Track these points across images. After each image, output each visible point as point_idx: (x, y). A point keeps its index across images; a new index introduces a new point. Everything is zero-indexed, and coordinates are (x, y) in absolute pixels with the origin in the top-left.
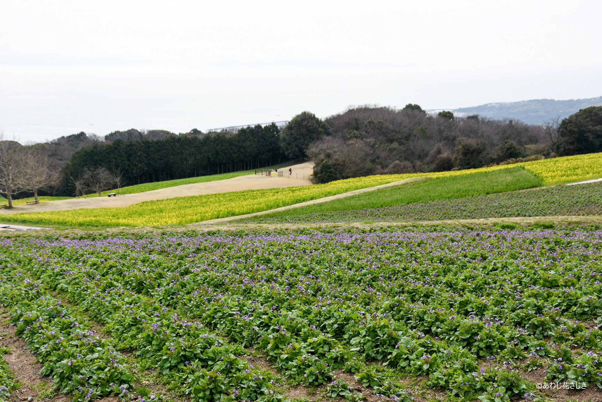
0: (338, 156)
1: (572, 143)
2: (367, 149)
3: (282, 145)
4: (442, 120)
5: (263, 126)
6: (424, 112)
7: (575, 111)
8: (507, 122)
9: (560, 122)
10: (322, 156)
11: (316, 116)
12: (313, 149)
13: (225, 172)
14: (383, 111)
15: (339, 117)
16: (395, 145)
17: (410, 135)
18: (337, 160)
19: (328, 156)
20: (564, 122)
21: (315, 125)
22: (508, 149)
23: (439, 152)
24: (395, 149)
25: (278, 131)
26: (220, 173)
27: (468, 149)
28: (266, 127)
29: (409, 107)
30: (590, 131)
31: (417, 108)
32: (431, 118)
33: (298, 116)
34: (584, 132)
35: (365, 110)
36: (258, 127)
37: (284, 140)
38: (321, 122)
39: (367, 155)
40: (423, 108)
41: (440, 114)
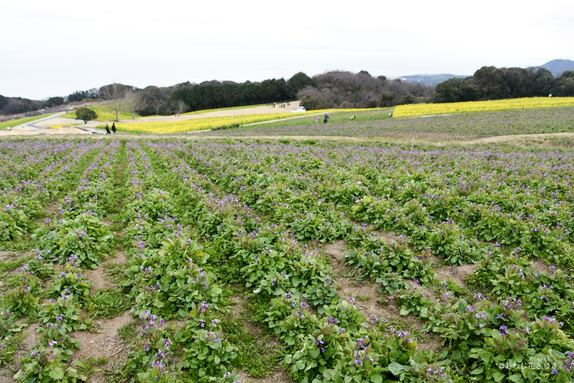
0: (314, 98)
1: (442, 97)
2: (333, 95)
3: (286, 90)
4: (380, 80)
5: (277, 80)
6: (370, 75)
7: (447, 79)
8: (417, 84)
9: (437, 85)
10: (304, 97)
11: (307, 75)
12: (300, 93)
13: (254, 104)
14: (348, 73)
15: (320, 76)
16: (350, 93)
17: (359, 87)
18: (312, 100)
19: (308, 97)
20: (438, 85)
21: (306, 79)
22: (408, 98)
23: (369, 97)
24: (349, 95)
25: (285, 82)
26: (252, 104)
27: (385, 97)
28: (278, 80)
29: (362, 72)
30: (451, 91)
31: (366, 73)
32: (374, 79)
33: (296, 74)
34: (448, 91)
35: (337, 73)
36: (274, 80)
37: (288, 87)
38: (309, 78)
39: (332, 98)
40: (370, 73)
41: (379, 77)
